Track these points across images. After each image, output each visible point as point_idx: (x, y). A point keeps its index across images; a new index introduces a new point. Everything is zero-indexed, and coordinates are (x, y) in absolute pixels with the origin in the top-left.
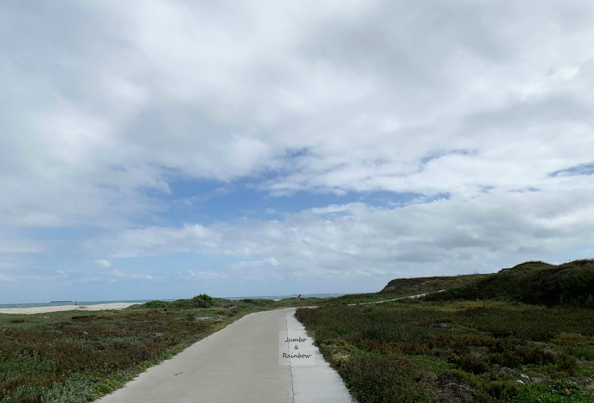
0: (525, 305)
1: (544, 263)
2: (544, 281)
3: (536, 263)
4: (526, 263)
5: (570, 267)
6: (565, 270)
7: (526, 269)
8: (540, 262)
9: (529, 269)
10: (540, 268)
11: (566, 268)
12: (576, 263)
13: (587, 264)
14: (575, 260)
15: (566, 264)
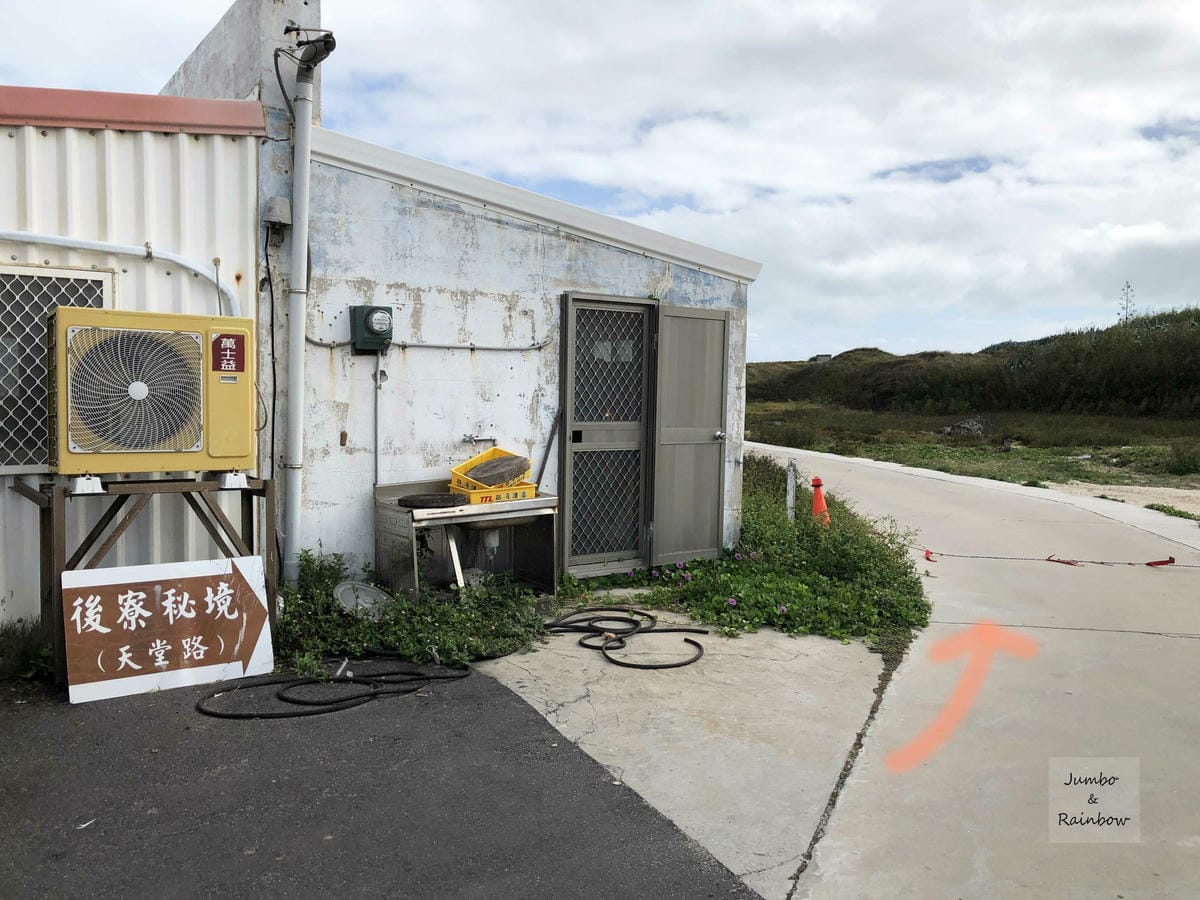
0: (848, 410)
1: (881, 351)
2: (878, 379)
3: (871, 350)
4: (856, 350)
5: (915, 361)
6: (908, 364)
7: (855, 359)
8: (876, 349)
9: (860, 360)
10: (875, 360)
11: (909, 361)
12: (924, 355)
13: (937, 358)
14: (923, 351)
15: (911, 355)
